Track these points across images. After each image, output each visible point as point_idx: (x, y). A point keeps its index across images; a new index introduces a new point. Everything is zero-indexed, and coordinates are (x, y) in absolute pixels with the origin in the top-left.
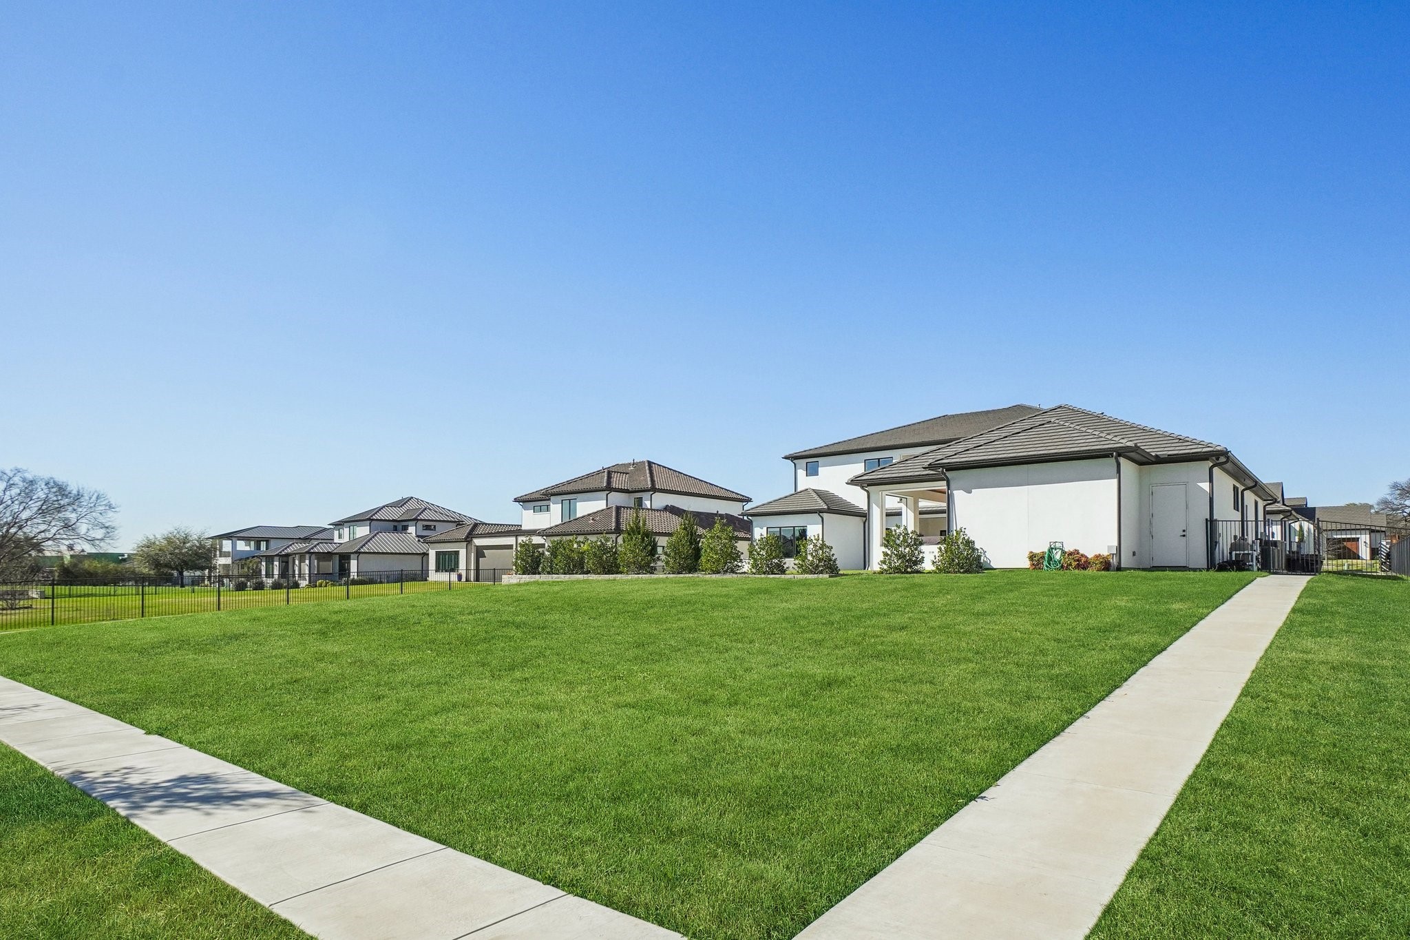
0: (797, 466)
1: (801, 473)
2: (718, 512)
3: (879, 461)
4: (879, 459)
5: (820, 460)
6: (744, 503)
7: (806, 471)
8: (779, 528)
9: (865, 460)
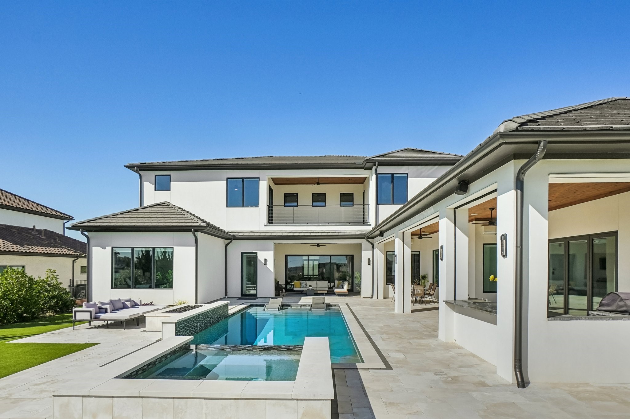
0: (143, 179)
1: (148, 187)
2: (34, 227)
3: (243, 181)
4: (243, 179)
5: (172, 173)
6: (65, 221)
7: (154, 185)
8: (131, 249)
9: (227, 178)
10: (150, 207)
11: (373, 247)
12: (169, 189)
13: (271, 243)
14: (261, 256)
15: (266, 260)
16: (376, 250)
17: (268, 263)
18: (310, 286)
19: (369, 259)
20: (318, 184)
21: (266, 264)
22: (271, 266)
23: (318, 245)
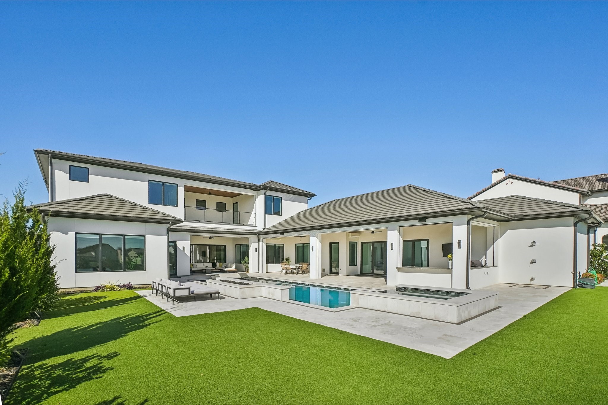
0: (54, 166)
1: (62, 175)
4: (164, 183)
5: (91, 167)
7: (69, 175)
8: (98, 235)
9: (149, 180)
10: (96, 197)
11: (259, 240)
12: (87, 181)
13: (188, 235)
14: (180, 244)
15: (184, 248)
16: (261, 243)
17: (185, 250)
18: (207, 267)
19: (256, 249)
20: (210, 194)
21: (184, 251)
22: (188, 252)
23: (210, 238)
